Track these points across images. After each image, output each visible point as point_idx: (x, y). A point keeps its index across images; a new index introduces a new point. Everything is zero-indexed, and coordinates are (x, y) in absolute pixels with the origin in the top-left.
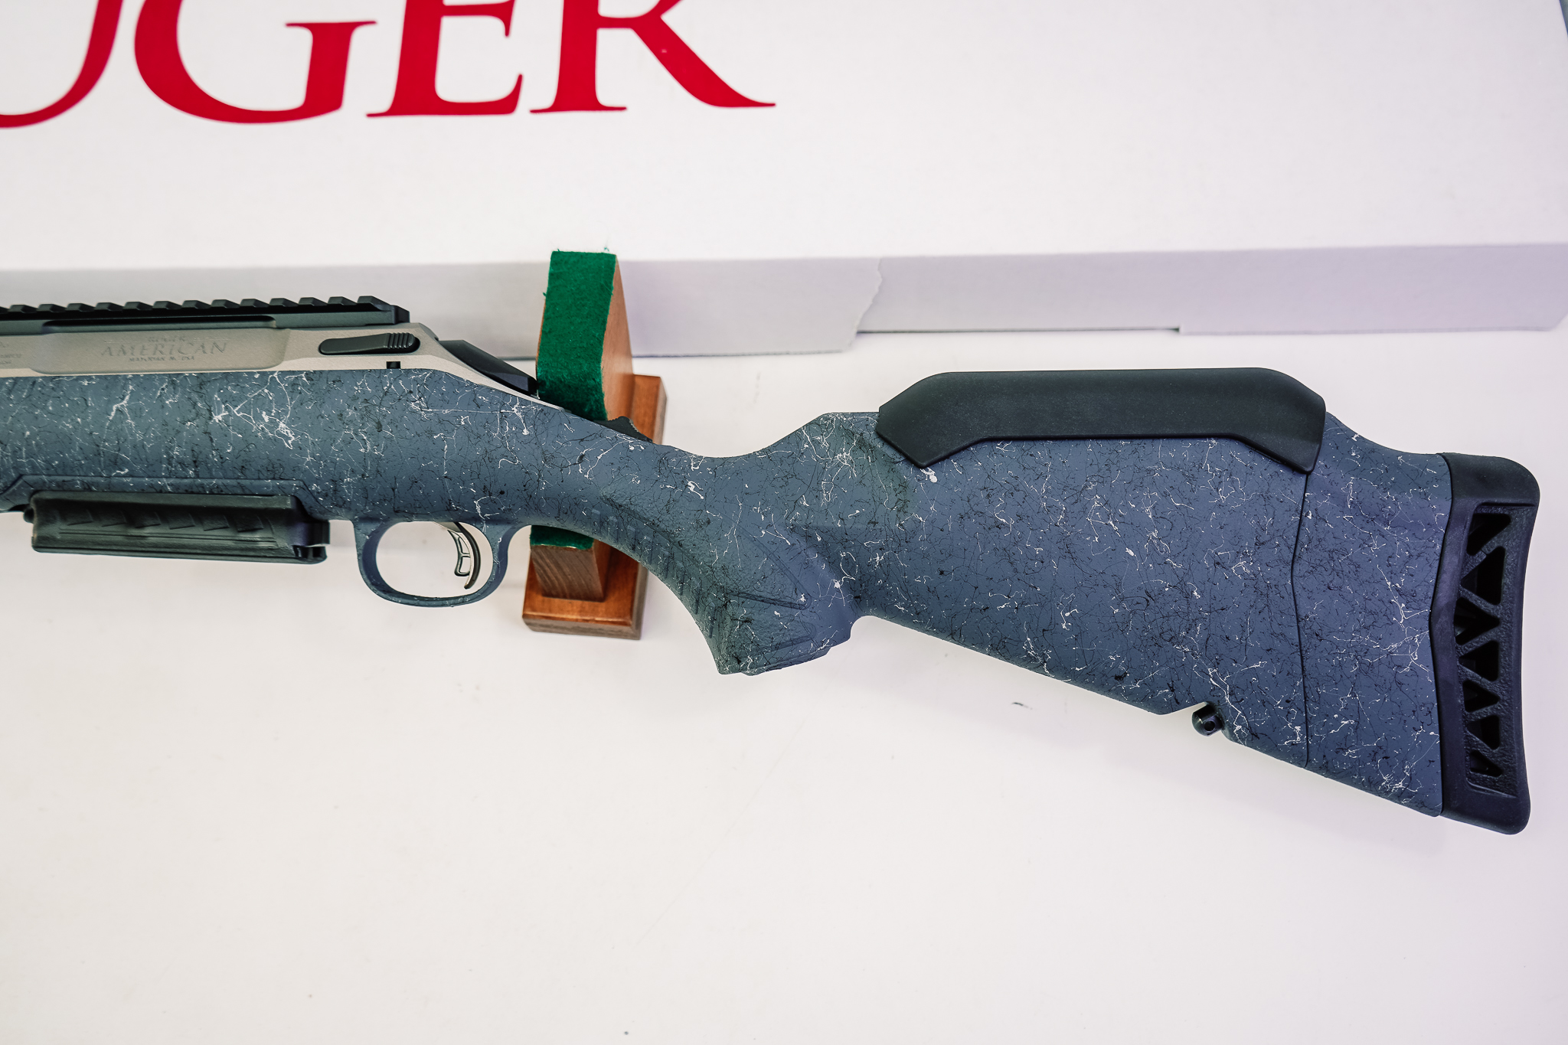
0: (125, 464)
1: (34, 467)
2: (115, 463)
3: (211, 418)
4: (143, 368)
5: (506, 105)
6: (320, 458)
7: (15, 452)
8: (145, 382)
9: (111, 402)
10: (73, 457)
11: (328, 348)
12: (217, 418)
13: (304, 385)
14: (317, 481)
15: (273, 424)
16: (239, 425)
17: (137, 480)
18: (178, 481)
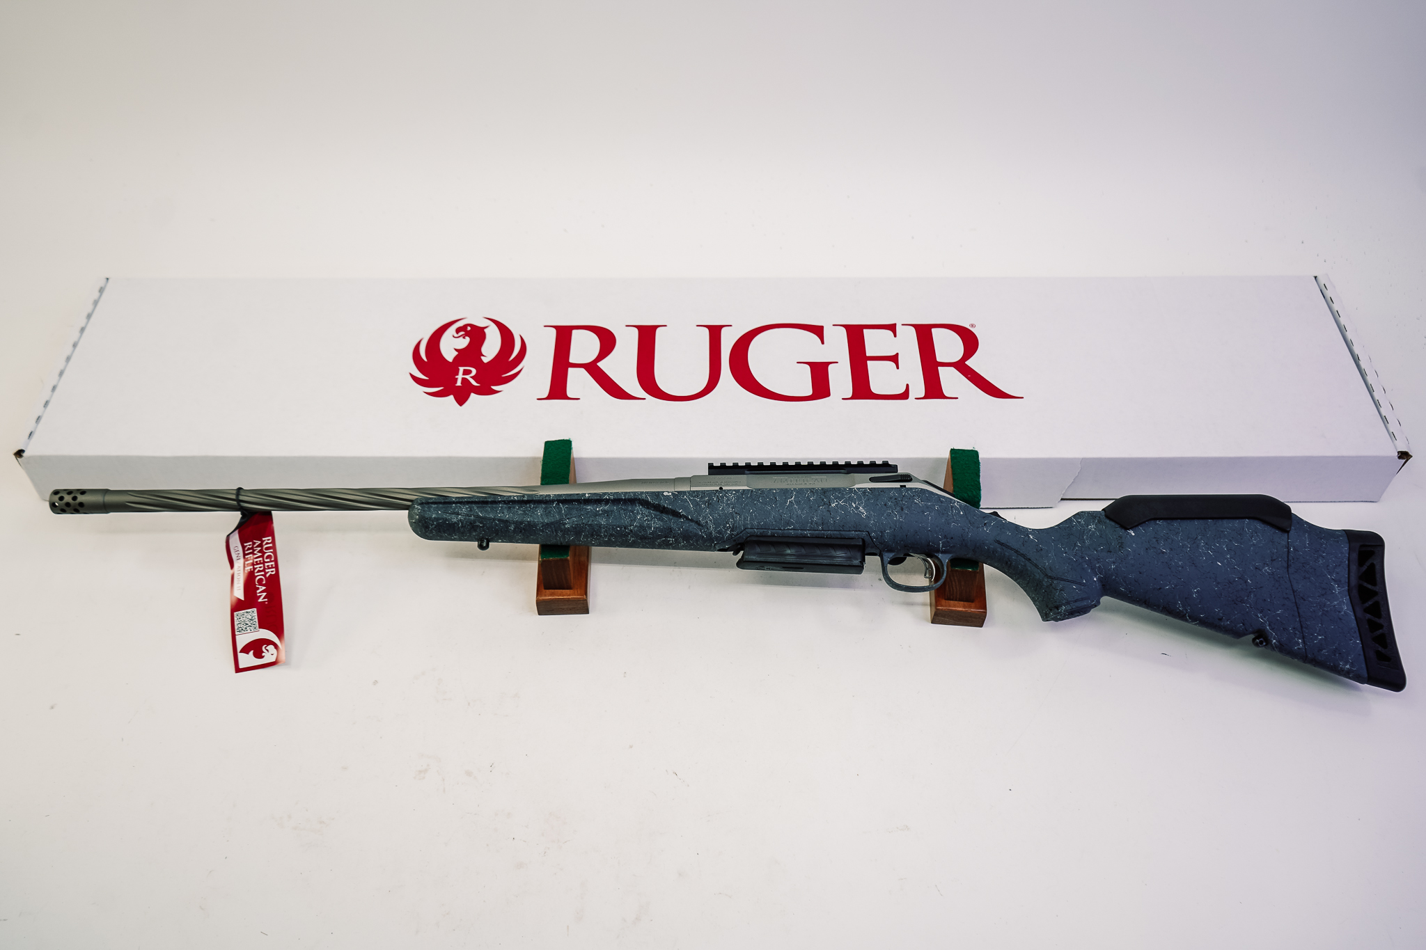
0: (792, 524)
1: (752, 525)
2: (788, 524)
3: (830, 505)
4: (798, 487)
5: (905, 396)
6: (877, 522)
7: (745, 519)
8: (800, 492)
9: (786, 499)
10: (770, 521)
11: (872, 480)
12: (833, 505)
13: (868, 492)
14: (874, 532)
15: (857, 508)
16: (842, 508)
17: (796, 531)
18: (813, 532)
